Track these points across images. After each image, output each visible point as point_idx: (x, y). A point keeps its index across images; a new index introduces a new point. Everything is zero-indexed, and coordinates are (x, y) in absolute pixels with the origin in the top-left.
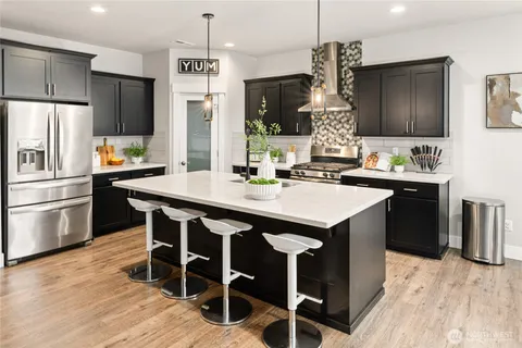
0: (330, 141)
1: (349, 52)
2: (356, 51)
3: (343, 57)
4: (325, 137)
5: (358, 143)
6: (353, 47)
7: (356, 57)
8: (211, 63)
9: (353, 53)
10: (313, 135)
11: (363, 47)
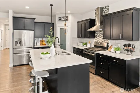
0: (100, 40)
1: (105, 10)
2: (107, 9)
3: (103, 12)
4: (98, 39)
5: (108, 41)
6: (106, 8)
7: (107, 12)
8: (66, 18)
9: (106, 10)
10: (95, 38)
11: (109, 8)
